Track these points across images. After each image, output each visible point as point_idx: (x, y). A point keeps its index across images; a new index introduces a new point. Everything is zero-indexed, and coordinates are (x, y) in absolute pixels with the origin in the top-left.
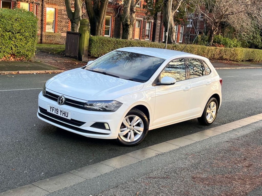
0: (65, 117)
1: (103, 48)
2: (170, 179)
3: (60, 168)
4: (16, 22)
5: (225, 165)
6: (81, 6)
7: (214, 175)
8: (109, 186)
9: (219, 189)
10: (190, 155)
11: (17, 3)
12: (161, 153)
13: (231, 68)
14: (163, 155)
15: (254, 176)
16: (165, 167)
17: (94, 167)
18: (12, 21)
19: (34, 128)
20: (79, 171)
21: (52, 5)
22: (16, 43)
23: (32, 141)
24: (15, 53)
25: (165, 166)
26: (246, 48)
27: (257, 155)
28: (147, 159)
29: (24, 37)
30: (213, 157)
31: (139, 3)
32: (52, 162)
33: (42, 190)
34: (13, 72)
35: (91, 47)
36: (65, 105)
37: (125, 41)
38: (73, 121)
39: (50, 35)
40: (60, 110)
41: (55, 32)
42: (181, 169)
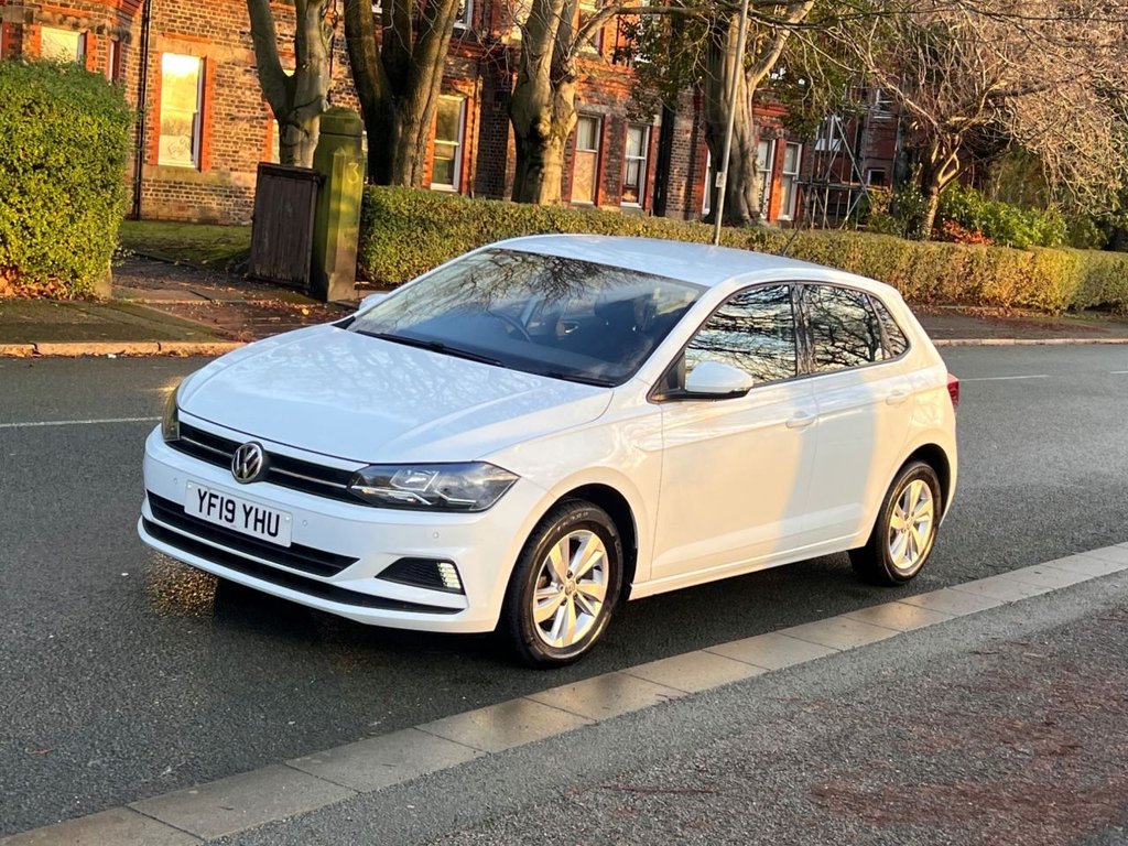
0: (266, 537)
1: (424, 242)
2: (718, 794)
3: (245, 750)
4: (26, 119)
5: (958, 746)
6: (327, 46)
7: (910, 785)
8: (455, 820)
9: (929, 837)
10: (809, 705)
11: (26, 32)
12: (682, 695)
13: (1018, 341)
14: (692, 701)
15: (1084, 792)
16: (701, 751)
17: (392, 743)
18: (11, 116)
19: (125, 587)
20: (326, 760)
21: (192, 40)
22: (26, 215)
23: (115, 641)
24: (19, 261)
25: (700, 745)
26: (1087, 252)
27: (1104, 710)
28: (620, 717)
29: (64, 189)
30: (907, 713)
31: (593, 37)
32: (208, 725)
33: (173, 830)
34: (11, 349)
35: (370, 236)
36: (264, 483)
37: (531, 211)
38: (299, 554)
39: (178, 179)
40: (244, 506)
41: (199, 169)
42: (766, 758)
